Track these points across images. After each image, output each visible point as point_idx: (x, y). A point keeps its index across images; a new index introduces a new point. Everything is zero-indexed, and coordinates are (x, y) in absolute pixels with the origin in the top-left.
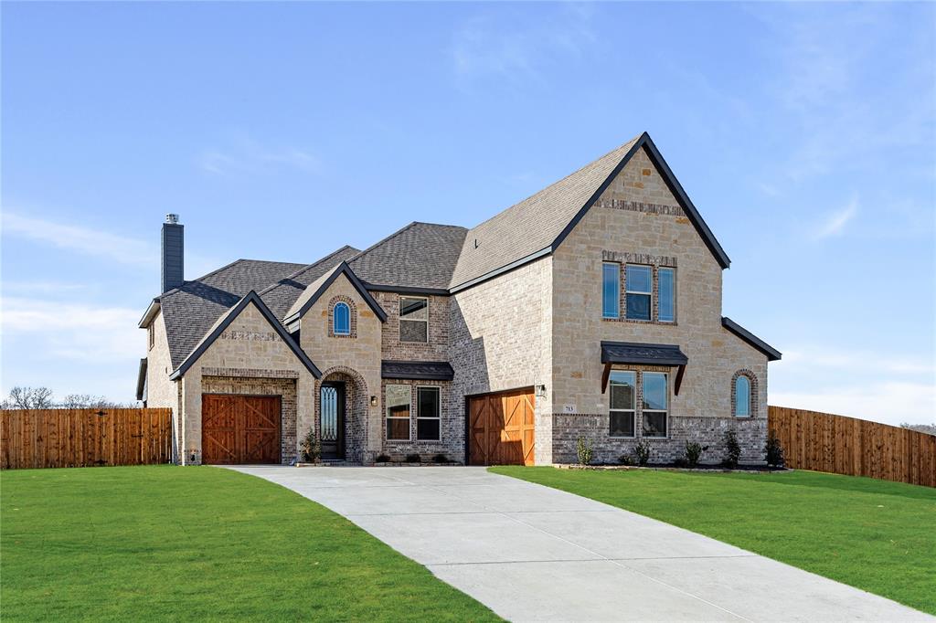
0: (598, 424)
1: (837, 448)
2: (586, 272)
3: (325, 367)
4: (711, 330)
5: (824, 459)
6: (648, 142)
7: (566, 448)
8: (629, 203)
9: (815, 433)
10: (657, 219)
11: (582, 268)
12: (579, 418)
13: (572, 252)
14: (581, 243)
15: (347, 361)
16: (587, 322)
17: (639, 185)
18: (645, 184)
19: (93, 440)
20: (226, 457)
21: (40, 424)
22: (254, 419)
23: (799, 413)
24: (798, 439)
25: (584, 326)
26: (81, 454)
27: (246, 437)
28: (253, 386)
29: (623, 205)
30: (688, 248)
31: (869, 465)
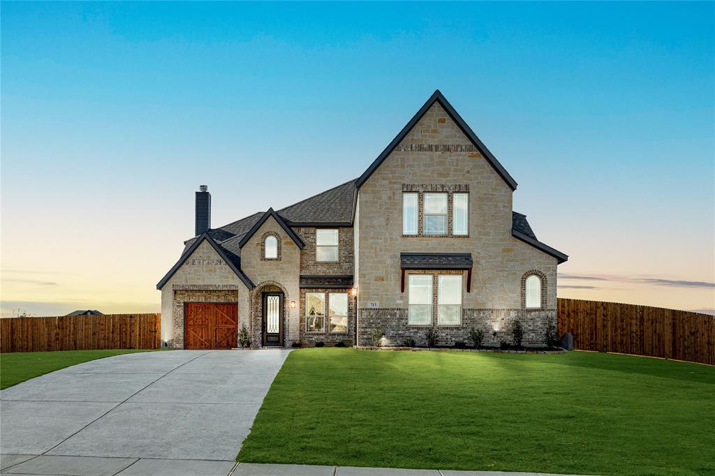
0: (398, 316)
1: (646, 334)
2: (387, 201)
3: (259, 281)
4: (502, 240)
5: (632, 343)
6: (440, 98)
7: (370, 334)
8: (425, 146)
9: (622, 321)
10: (450, 156)
11: (384, 197)
12: (381, 312)
13: (376, 187)
14: (384, 179)
15: (274, 277)
16: (389, 239)
17: (435, 131)
18: (440, 130)
19: (126, 334)
20: (202, 345)
21: (95, 325)
22: (222, 319)
23: (605, 305)
24: (604, 326)
25: (386, 242)
26: (119, 343)
27: (216, 331)
28: (219, 296)
29: (421, 148)
30: (479, 177)
31: (681, 349)
